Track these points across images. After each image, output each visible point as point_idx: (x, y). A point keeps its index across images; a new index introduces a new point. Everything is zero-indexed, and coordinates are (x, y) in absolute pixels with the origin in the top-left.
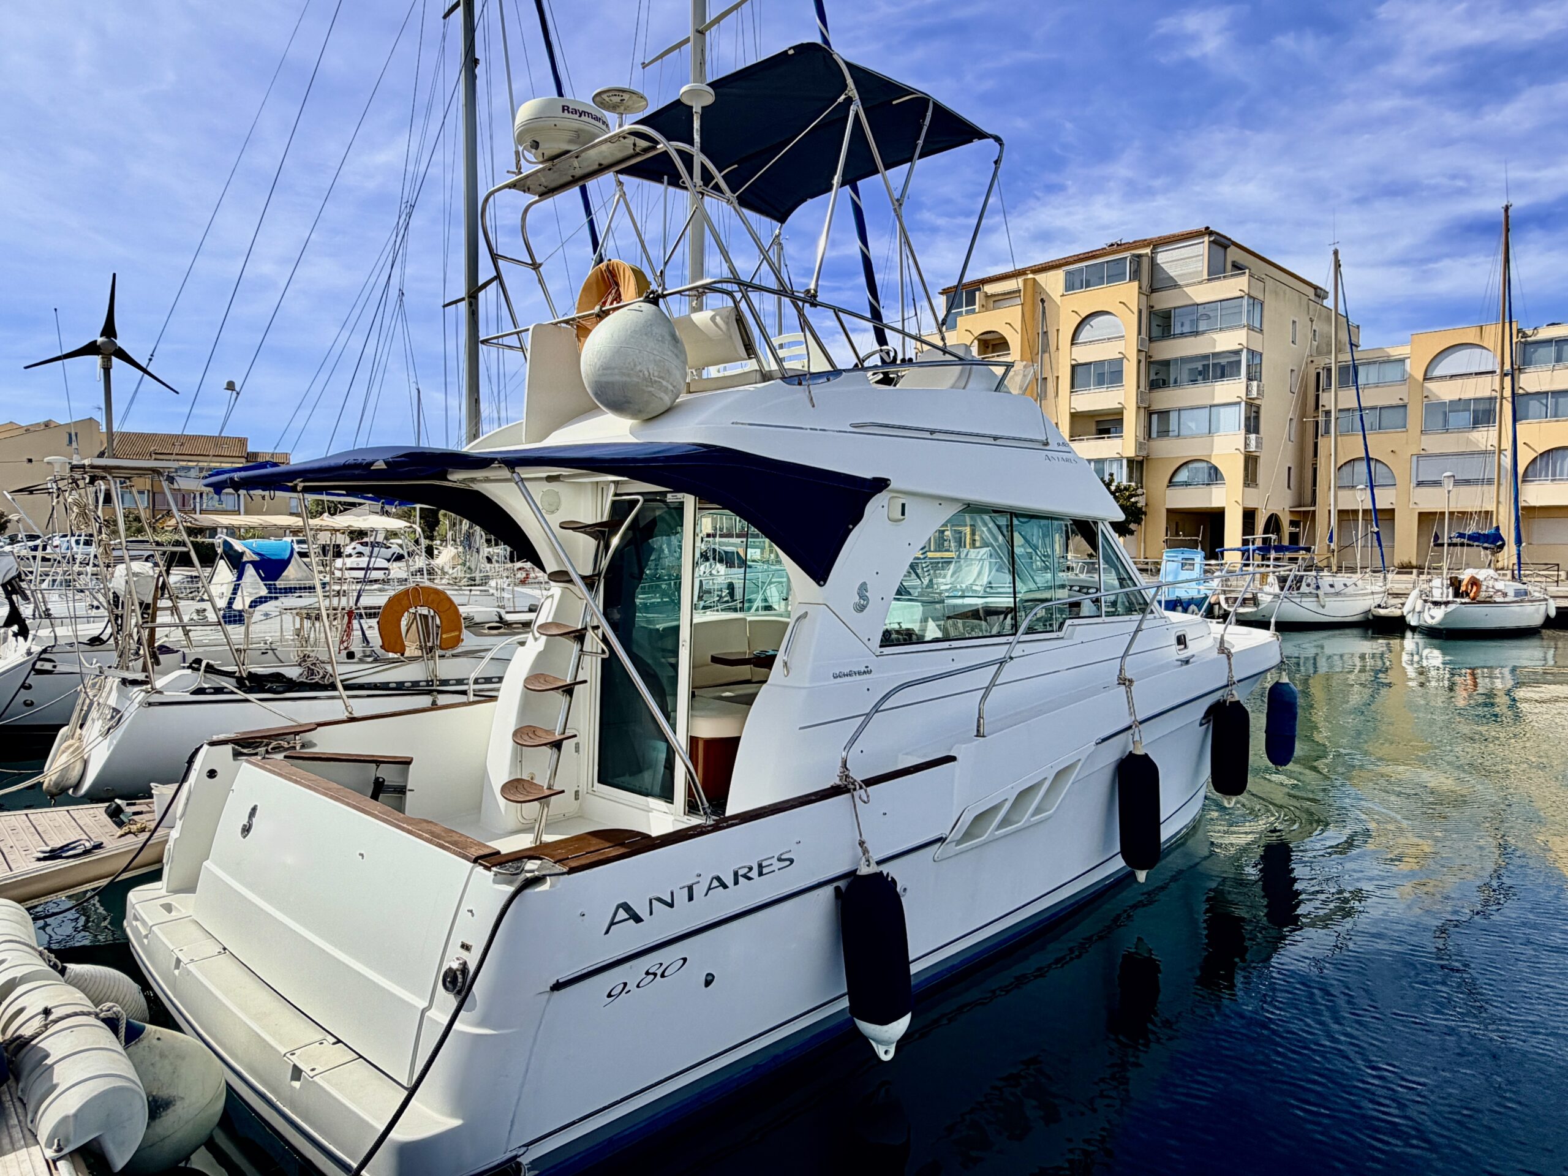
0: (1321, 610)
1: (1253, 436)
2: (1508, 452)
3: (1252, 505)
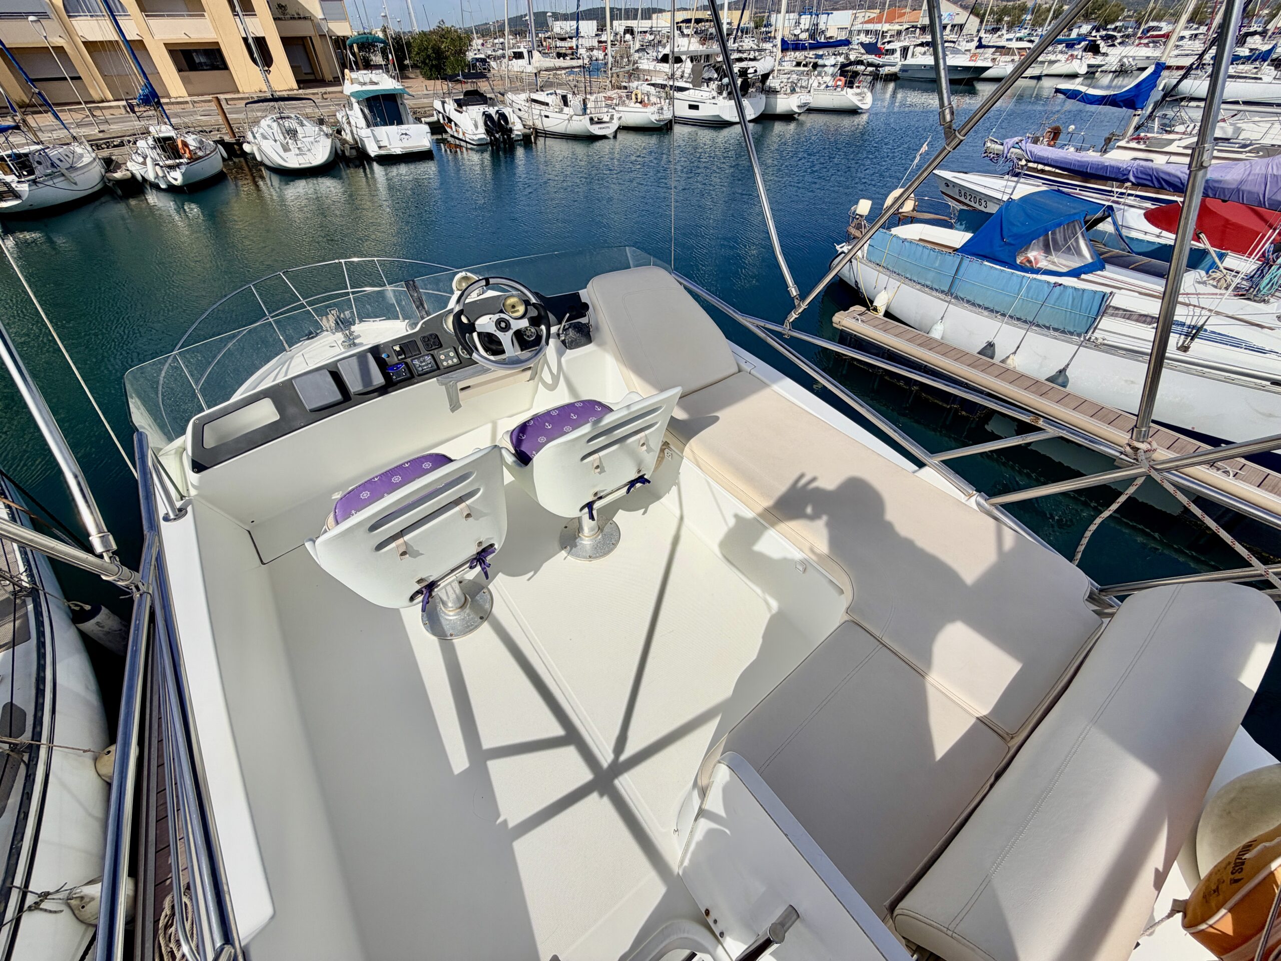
0: (75, 187)
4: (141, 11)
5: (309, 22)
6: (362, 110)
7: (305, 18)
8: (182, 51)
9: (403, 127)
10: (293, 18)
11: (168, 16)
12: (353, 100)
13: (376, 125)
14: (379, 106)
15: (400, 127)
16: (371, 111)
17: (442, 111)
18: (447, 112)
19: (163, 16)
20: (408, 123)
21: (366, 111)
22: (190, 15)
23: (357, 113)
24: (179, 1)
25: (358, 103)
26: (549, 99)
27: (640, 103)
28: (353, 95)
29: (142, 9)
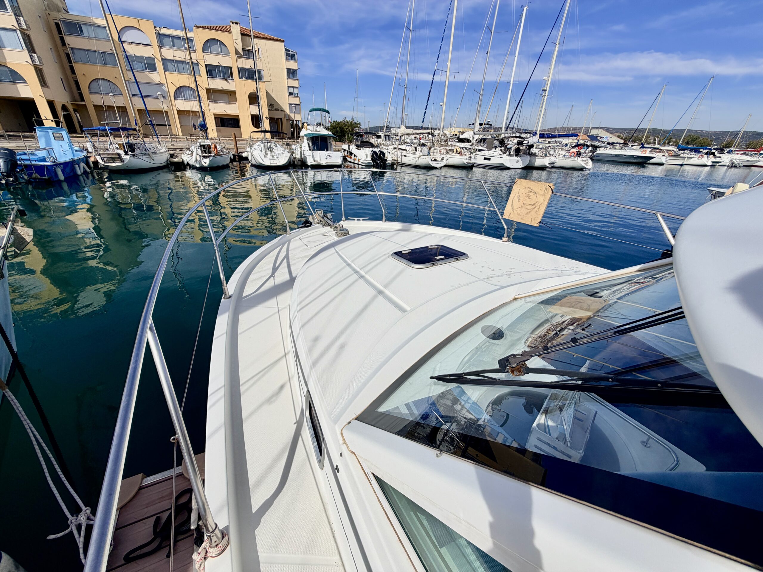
1: (34, 55)
2: (166, 85)
3: (51, 98)
5: (283, 112)
6: (308, 143)
7: (281, 110)
8: (220, 118)
9: (329, 152)
10: (276, 110)
11: (219, 102)
12: (305, 138)
13: (314, 150)
14: (318, 143)
15: (327, 152)
16: (313, 144)
17: (348, 149)
18: (351, 149)
19: (217, 102)
20: (331, 151)
21: (310, 144)
22: (229, 103)
23: (305, 144)
24: (226, 96)
25: (307, 139)
26: (407, 148)
27: (458, 153)
28: (306, 135)
29: (208, 99)
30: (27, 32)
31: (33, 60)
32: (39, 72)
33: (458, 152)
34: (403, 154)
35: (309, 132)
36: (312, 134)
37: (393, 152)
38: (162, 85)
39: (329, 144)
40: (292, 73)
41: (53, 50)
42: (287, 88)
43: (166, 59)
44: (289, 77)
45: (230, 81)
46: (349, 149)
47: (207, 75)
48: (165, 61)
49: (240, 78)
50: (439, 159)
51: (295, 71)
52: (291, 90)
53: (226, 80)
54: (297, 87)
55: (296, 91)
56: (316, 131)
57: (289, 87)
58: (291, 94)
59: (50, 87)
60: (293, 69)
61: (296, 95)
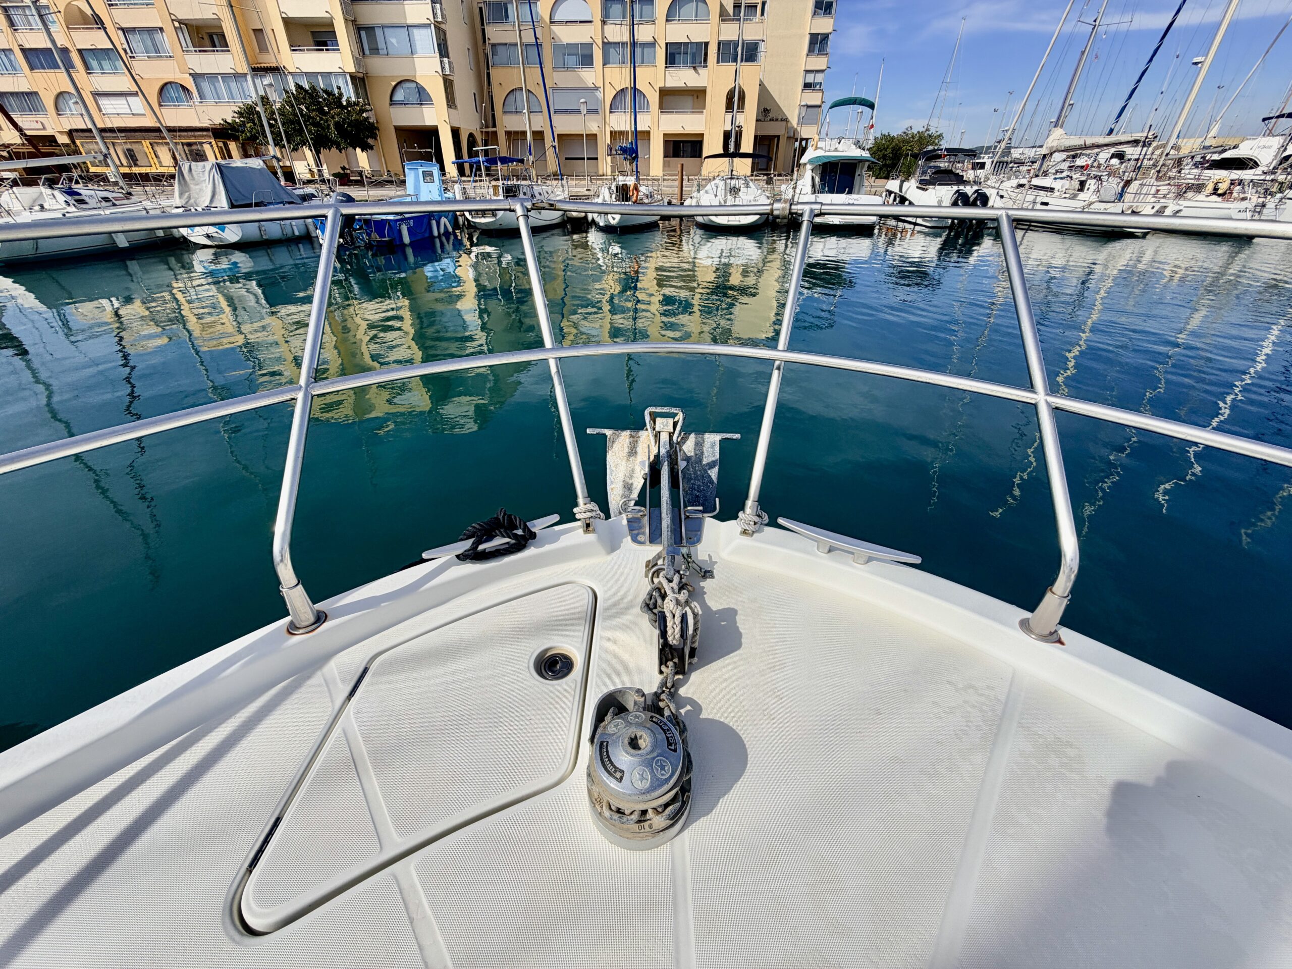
1: (446, 60)
2: (601, 90)
3: (456, 125)
4: (659, 108)
5: (784, 123)
6: (813, 178)
7: (782, 120)
8: (674, 141)
9: (853, 196)
10: (772, 120)
11: (676, 112)
12: (809, 167)
13: (822, 192)
14: (833, 176)
15: (848, 196)
16: (822, 180)
17: (897, 191)
18: (904, 190)
19: (673, 112)
20: (858, 193)
21: (817, 179)
22: (693, 112)
23: (806, 179)
24: (689, 100)
25: (812, 170)
26: (1057, 185)
27: (1219, 195)
28: (811, 161)
29: (661, 107)
30: (443, 26)
31: (443, 68)
32: (448, 84)
33: (1220, 192)
34: (1039, 200)
35: (820, 153)
36: (824, 157)
37: (1013, 195)
38: (596, 88)
39: (857, 178)
40: (818, 43)
41: (471, 51)
42: (803, 73)
43: (609, 43)
44: (811, 50)
45: (701, 70)
46: (901, 190)
47: (666, 64)
48: (606, 45)
49: (718, 62)
50: (1148, 210)
51: (826, 37)
52: (810, 79)
53: (695, 68)
54: (822, 71)
55: (819, 78)
56: (836, 150)
57: (807, 71)
58: (807, 86)
59: (459, 106)
60: (822, 34)
61: (818, 87)
